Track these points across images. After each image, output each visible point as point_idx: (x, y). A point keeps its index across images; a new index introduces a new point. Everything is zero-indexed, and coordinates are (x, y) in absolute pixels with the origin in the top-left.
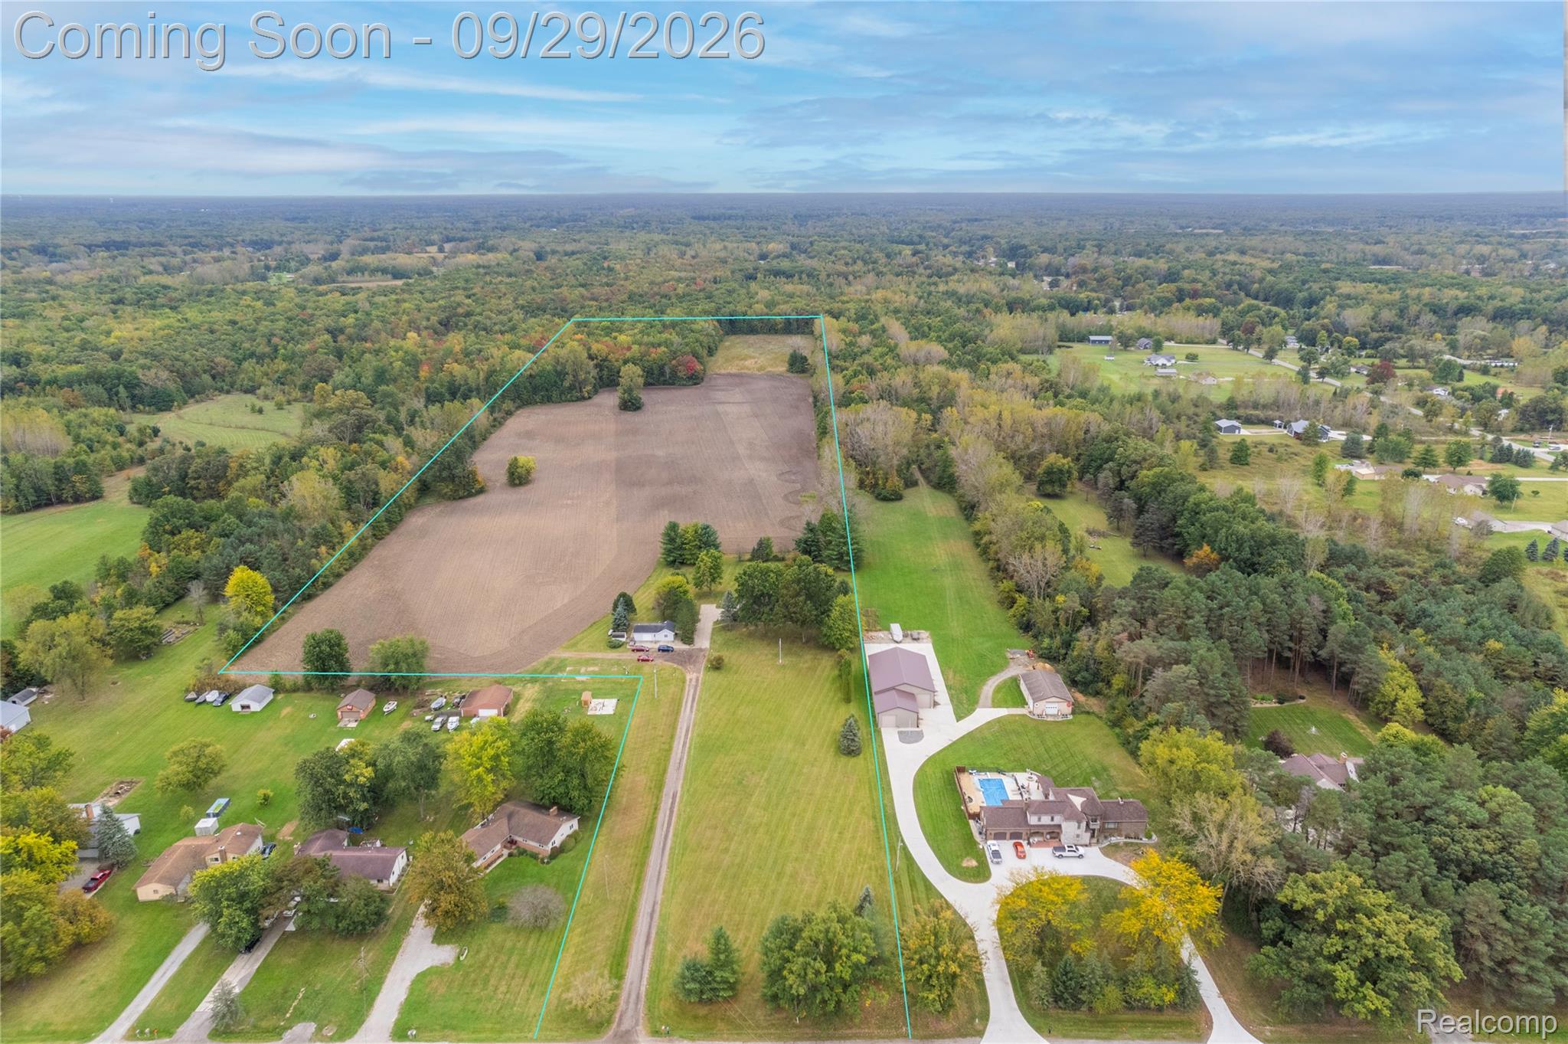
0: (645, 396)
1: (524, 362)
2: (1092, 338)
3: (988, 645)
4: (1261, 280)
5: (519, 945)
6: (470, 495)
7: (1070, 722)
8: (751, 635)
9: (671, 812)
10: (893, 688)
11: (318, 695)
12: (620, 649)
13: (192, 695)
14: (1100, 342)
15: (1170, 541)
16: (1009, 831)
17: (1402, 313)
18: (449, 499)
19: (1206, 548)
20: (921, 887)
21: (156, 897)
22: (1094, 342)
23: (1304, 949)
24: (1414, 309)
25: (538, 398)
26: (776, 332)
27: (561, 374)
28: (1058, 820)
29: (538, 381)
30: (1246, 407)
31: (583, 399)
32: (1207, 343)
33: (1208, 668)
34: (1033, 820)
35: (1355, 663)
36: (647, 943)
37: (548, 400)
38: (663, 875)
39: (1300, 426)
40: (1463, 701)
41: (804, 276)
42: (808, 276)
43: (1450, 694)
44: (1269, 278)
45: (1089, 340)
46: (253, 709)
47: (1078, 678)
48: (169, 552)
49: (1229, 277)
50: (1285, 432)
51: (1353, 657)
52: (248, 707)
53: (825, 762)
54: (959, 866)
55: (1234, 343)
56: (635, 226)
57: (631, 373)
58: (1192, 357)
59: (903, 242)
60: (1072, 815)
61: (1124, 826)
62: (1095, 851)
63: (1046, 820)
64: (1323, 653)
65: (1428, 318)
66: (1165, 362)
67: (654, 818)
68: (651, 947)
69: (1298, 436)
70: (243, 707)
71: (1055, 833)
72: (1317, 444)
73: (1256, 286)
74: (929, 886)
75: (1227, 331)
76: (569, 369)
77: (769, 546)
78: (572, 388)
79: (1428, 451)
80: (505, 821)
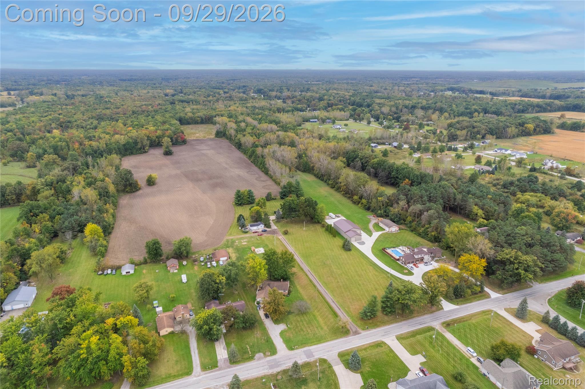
0: (174, 149)
1: (121, 139)
2: (311, 120)
3: (360, 215)
4: (350, 99)
5: (302, 319)
6: (137, 190)
7: (400, 232)
8: (287, 222)
9: (311, 274)
10: (350, 230)
11: (150, 264)
12: (248, 233)
13: (100, 272)
14: (314, 121)
15: (389, 180)
16: (411, 261)
17: (397, 108)
18: (129, 193)
19: (407, 180)
20: (398, 279)
21: (167, 333)
22: (312, 121)
23: (509, 269)
24: (400, 107)
25: (128, 153)
26: (198, 123)
27: (136, 143)
28: (423, 256)
29: (127, 146)
30: (374, 139)
31: (146, 152)
32: (346, 120)
33: (438, 210)
34: (416, 257)
35: (465, 205)
36: (339, 309)
37: (132, 154)
38: (327, 292)
39: (395, 144)
40: (493, 211)
41: (194, 102)
42: (196, 102)
43: (490, 209)
44: (352, 98)
45: (310, 121)
46: (131, 273)
47: (395, 220)
48: (41, 223)
49: (339, 98)
50: (390, 146)
51: (465, 203)
52: (129, 272)
53: (344, 255)
54: (404, 273)
55: (355, 120)
56: (96, 83)
57: (166, 141)
58: (346, 125)
59: (219, 89)
60: (426, 254)
61: (437, 255)
62: (432, 262)
63: (420, 256)
64: (456, 204)
65: (405, 110)
66: (339, 127)
67: (309, 278)
68: (341, 310)
69: (395, 147)
70: (127, 273)
71: (422, 259)
72: (402, 149)
73: (348, 101)
74: (400, 279)
75: (351, 116)
76: (138, 140)
77: (271, 195)
78: (140, 149)
79: (435, 148)
80: (268, 286)
